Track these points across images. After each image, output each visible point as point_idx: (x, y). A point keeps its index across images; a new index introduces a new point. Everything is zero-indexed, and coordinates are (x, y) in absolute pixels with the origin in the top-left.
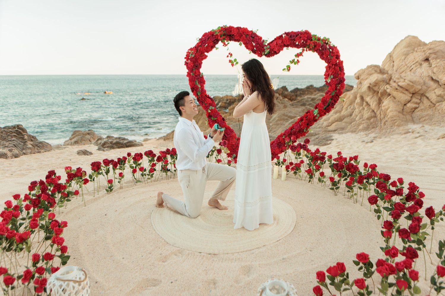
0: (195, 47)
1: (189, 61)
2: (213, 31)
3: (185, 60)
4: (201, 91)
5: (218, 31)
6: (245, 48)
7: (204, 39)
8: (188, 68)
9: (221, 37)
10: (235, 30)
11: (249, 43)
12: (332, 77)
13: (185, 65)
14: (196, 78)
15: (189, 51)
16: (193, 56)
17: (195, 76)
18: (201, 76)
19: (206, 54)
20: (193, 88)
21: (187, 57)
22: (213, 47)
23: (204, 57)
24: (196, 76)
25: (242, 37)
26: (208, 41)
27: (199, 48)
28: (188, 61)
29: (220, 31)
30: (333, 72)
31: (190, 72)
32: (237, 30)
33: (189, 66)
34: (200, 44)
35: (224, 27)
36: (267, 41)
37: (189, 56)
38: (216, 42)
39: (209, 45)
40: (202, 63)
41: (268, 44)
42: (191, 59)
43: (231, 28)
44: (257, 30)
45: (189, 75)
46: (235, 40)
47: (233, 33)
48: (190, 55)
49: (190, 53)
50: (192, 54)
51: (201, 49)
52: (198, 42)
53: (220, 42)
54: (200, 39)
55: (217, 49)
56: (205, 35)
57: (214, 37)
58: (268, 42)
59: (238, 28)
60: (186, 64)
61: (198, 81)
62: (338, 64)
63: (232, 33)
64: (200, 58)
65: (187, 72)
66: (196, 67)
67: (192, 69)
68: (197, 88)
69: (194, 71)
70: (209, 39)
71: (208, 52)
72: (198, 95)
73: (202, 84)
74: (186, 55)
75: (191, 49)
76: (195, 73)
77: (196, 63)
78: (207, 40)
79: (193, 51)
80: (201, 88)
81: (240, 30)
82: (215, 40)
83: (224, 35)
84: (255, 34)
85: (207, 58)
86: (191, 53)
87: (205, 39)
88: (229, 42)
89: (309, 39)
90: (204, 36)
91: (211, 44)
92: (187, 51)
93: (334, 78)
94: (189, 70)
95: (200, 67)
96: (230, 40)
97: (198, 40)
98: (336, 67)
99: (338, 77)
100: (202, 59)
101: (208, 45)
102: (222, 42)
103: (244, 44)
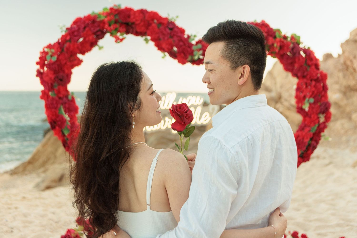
0: (58, 43)
1: (46, 69)
2: (92, 15)
3: (38, 67)
4: (71, 128)
5: (105, 15)
6: (156, 48)
7: (77, 29)
8: (43, 82)
9: (110, 25)
10: (137, 14)
11: (164, 38)
12: (312, 100)
13: (37, 76)
14: (61, 101)
15: (46, 50)
16: (54, 59)
17: (57, 99)
18: (70, 97)
19: (80, 56)
20: (55, 122)
21: (42, 62)
22: (93, 44)
23: (76, 62)
24: (60, 98)
25: (150, 28)
26: (85, 32)
27: (66, 45)
28: (43, 69)
29: (108, 14)
30: (313, 92)
31: (47, 91)
32: (141, 15)
33: (46, 79)
34: (68, 38)
35: (116, 8)
36: (195, 36)
37: (46, 60)
38: (101, 35)
39: (87, 39)
40: (71, 73)
41: (197, 43)
42: (49, 66)
43: (128, 11)
44: (177, 17)
45: (44, 95)
46: (137, 34)
47: (134, 20)
48: (48, 57)
49: (47, 53)
50: (51, 56)
51: (70, 46)
52: (64, 33)
53: (108, 35)
54: (67, 29)
55: (101, 48)
56: (77, 21)
57: (96, 24)
58: (197, 39)
59: (143, 12)
60: (40, 74)
61: (65, 108)
62: (320, 78)
63: (132, 20)
64: (68, 63)
65: (42, 91)
66: (61, 80)
67: (52, 84)
68: (63, 121)
69: (56, 88)
70: (87, 29)
71: (83, 53)
72: (64, 135)
73: (72, 113)
74: (40, 58)
75: (50, 46)
76: (59, 92)
77: (61, 74)
78: (81, 30)
79: (53, 51)
80: (70, 121)
81: (147, 15)
82: (97, 31)
83: (116, 22)
84: (173, 24)
85: (82, 64)
86: (50, 54)
87: (79, 29)
88: (125, 35)
89: (271, 36)
90: (75, 23)
91: (91, 38)
92: (42, 50)
93: (315, 103)
94: (44, 86)
95: (69, 81)
96: (127, 32)
97: (64, 29)
98: (318, 84)
99: (320, 102)
100: (73, 66)
101: (84, 40)
102: (112, 35)
103: (152, 40)
